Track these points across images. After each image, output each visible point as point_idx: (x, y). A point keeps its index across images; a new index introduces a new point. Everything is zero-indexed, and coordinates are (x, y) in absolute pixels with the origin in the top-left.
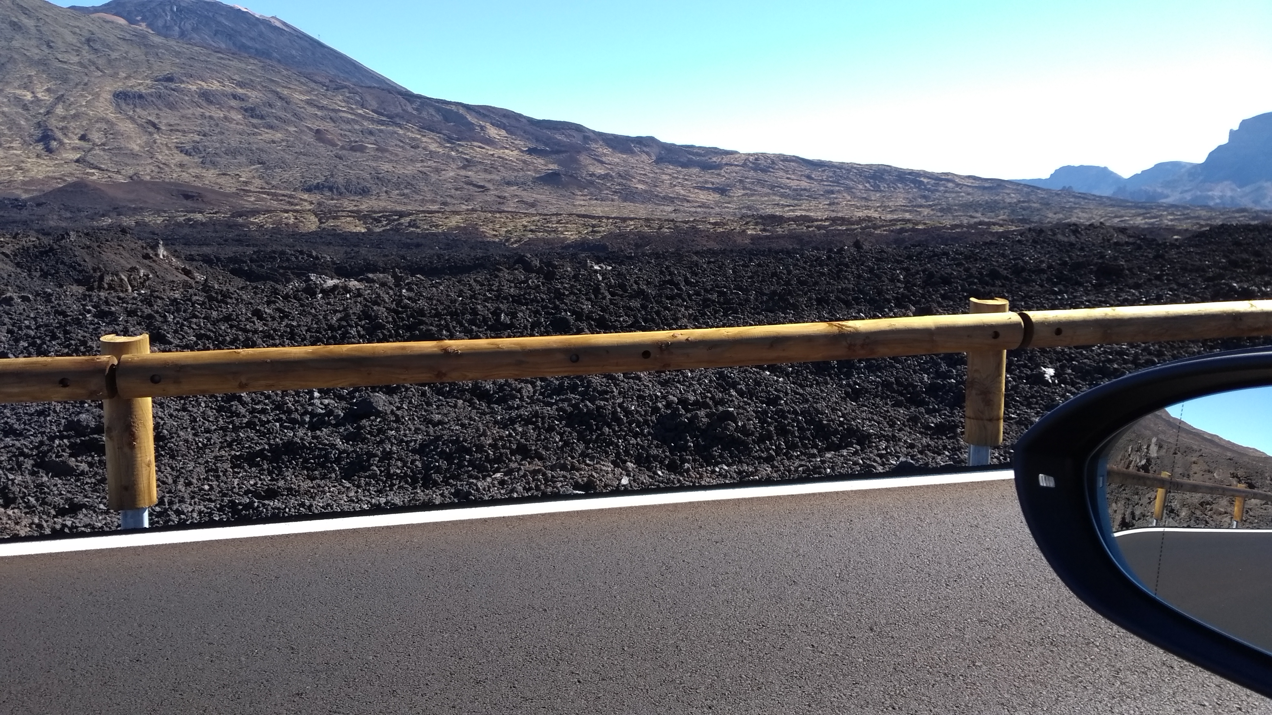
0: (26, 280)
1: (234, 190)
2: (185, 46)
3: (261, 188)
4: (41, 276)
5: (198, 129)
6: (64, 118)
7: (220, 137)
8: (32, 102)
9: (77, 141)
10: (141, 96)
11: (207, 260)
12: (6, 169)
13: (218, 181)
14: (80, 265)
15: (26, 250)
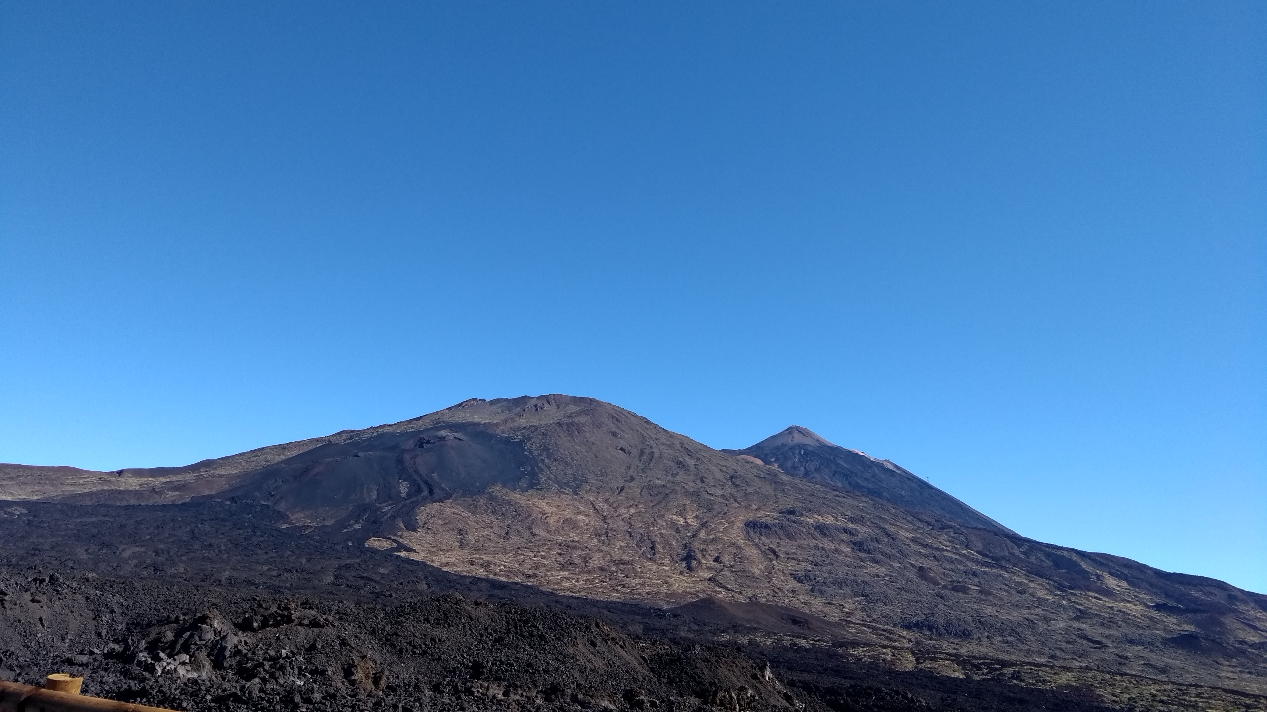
0: (656, 684)
1: (837, 620)
2: (807, 484)
3: (863, 621)
4: (667, 683)
5: (811, 559)
6: (705, 541)
7: (829, 567)
8: (683, 527)
9: (712, 562)
10: (767, 526)
11: (807, 687)
12: (656, 581)
13: (824, 609)
14: (699, 677)
15: (660, 657)
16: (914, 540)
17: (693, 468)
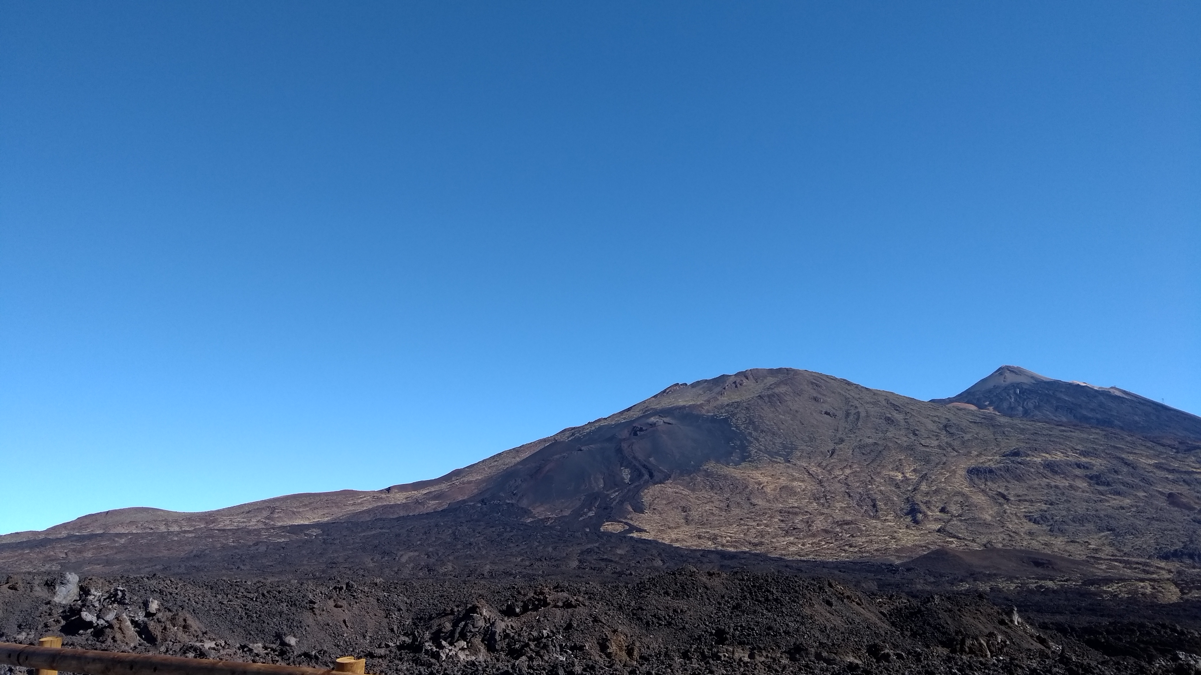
0: (899, 638)
1: (1084, 557)
2: (1029, 423)
3: (1112, 556)
4: (911, 635)
5: (1045, 498)
6: (927, 494)
7: (1066, 505)
8: (902, 481)
9: (938, 513)
10: (991, 471)
11: (1061, 629)
12: (883, 538)
13: (1068, 548)
14: (943, 627)
15: (899, 611)
16: (1158, 466)
17: (902, 423)
